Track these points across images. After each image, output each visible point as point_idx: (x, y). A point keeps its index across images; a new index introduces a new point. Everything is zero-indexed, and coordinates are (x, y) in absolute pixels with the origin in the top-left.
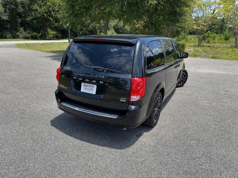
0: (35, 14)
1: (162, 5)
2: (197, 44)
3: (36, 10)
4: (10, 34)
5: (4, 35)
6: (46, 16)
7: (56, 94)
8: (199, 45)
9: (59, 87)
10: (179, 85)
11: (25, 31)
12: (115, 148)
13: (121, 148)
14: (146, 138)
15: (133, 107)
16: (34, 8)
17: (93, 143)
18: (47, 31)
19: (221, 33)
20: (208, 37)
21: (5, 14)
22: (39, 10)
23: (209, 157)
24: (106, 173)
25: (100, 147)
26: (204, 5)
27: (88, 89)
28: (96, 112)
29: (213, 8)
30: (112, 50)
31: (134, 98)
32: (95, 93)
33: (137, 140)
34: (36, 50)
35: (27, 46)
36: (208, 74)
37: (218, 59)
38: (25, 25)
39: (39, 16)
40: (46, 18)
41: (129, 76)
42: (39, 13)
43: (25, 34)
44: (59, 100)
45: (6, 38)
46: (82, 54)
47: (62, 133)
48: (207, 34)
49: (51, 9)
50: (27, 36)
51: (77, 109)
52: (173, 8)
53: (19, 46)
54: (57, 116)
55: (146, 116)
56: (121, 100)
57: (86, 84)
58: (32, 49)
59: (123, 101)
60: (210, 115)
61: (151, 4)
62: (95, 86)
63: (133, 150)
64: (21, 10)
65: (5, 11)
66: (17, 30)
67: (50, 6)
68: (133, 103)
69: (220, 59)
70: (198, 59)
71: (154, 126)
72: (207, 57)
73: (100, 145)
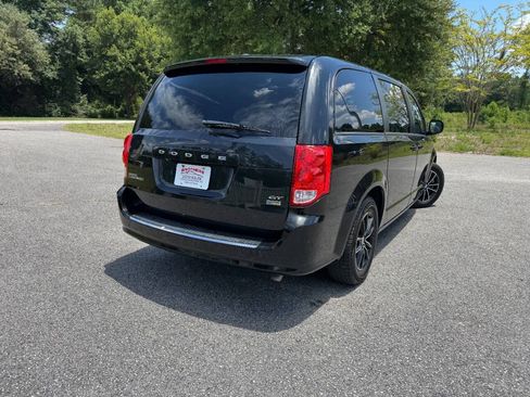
0: (112, 66)
1: (381, 37)
2: (465, 127)
3: (114, 58)
4: (59, 108)
5: (47, 109)
6: (133, 69)
7: (118, 197)
8: (469, 129)
9: (127, 180)
10: (424, 202)
11: (89, 102)
12: (251, 328)
13: (267, 329)
14: (336, 310)
15: (301, 220)
16: (109, 54)
17: (198, 316)
18: (135, 102)
19: (520, 107)
20: (491, 115)
21: (53, 67)
22: (121, 58)
23: (504, 362)
24: (220, 386)
25: (215, 325)
26: (479, 40)
27: (191, 178)
28: (207, 235)
29: (500, 46)
30: (257, 93)
31: (303, 197)
32: (205, 187)
33: (312, 313)
34: (108, 136)
35: (90, 128)
36: (494, 183)
37: (516, 156)
38: (91, 90)
39: (120, 69)
40: (133, 74)
41: (290, 142)
42: (121, 65)
43: (91, 108)
44: (125, 210)
45: (50, 116)
46: (186, 107)
47: (127, 290)
48: (487, 109)
49: (144, 55)
50: (93, 111)
51: (162, 228)
52: (408, 42)
53: (72, 128)
54: (124, 255)
55: (336, 251)
56: (268, 202)
57: (187, 166)
58: (98, 133)
59: (274, 203)
60: (503, 267)
61: (358, 33)
62: (208, 170)
63: (298, 336)
64: (84, 58)
65: (53, 62)
66: (74, 100)
67: (142, 50)
68: (300, 210)
69: (522, 156)
70: (468, 156)
71: (358, 285)
72: (489, 153)
73: (215, 320)
